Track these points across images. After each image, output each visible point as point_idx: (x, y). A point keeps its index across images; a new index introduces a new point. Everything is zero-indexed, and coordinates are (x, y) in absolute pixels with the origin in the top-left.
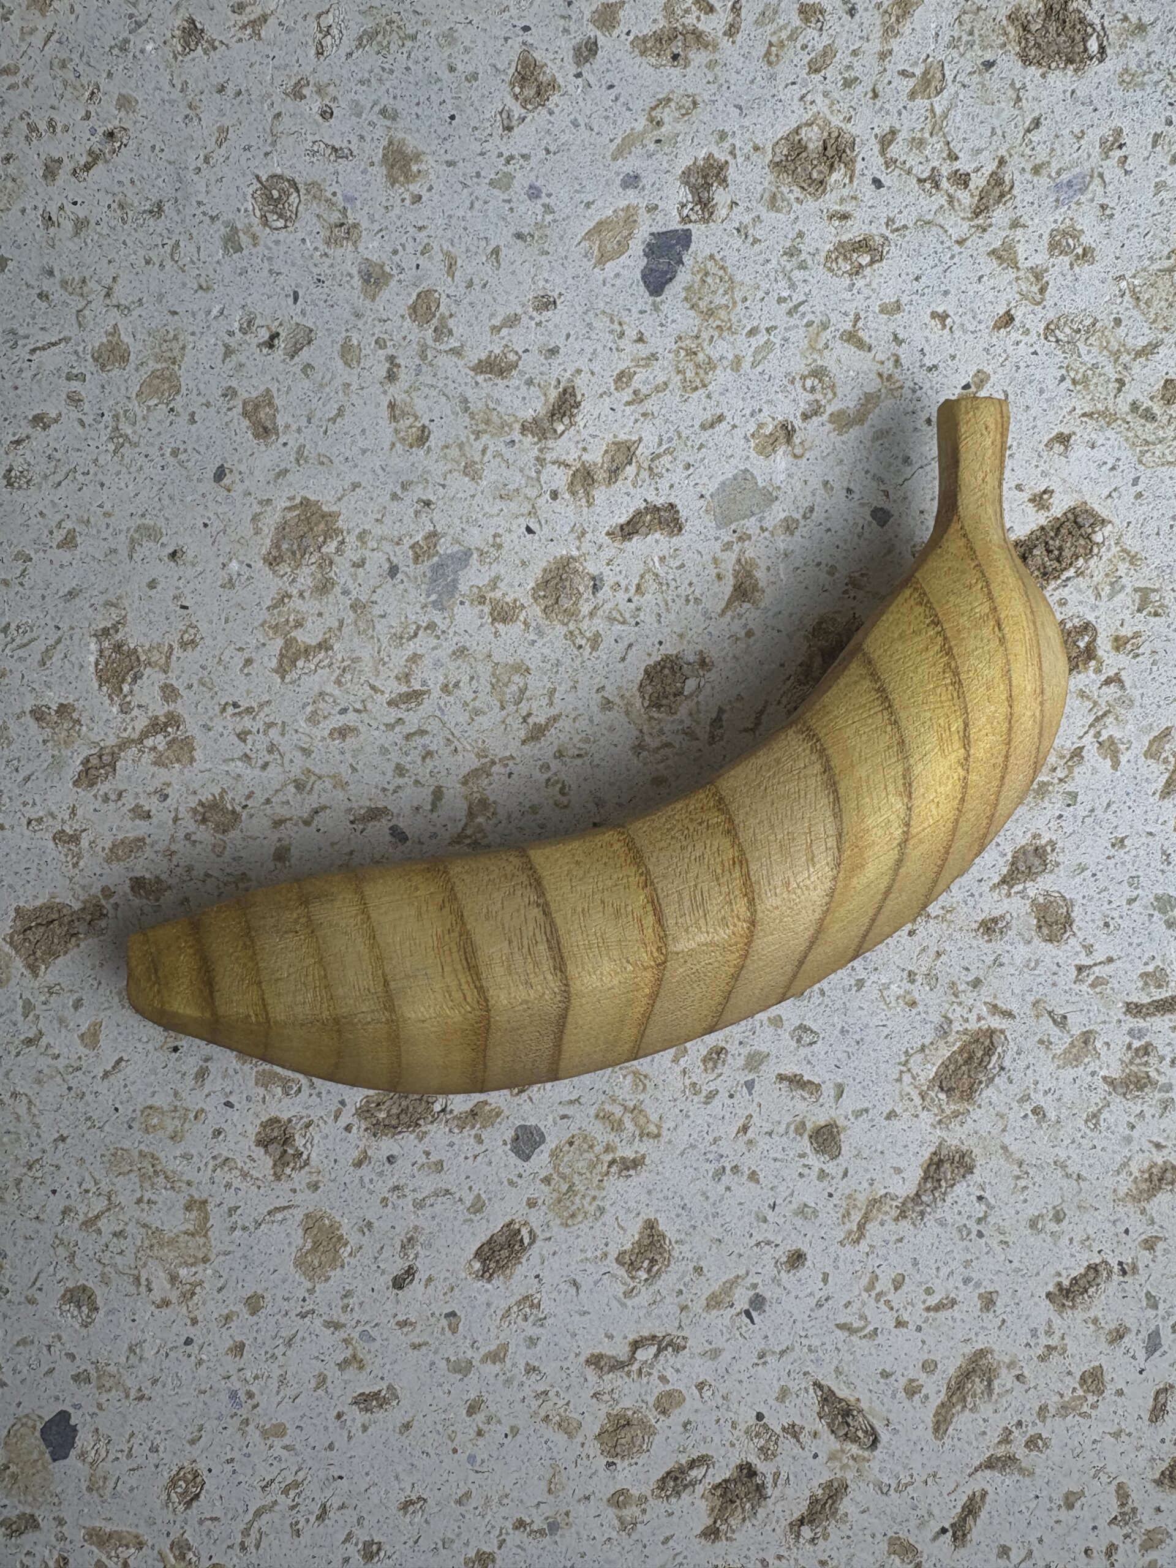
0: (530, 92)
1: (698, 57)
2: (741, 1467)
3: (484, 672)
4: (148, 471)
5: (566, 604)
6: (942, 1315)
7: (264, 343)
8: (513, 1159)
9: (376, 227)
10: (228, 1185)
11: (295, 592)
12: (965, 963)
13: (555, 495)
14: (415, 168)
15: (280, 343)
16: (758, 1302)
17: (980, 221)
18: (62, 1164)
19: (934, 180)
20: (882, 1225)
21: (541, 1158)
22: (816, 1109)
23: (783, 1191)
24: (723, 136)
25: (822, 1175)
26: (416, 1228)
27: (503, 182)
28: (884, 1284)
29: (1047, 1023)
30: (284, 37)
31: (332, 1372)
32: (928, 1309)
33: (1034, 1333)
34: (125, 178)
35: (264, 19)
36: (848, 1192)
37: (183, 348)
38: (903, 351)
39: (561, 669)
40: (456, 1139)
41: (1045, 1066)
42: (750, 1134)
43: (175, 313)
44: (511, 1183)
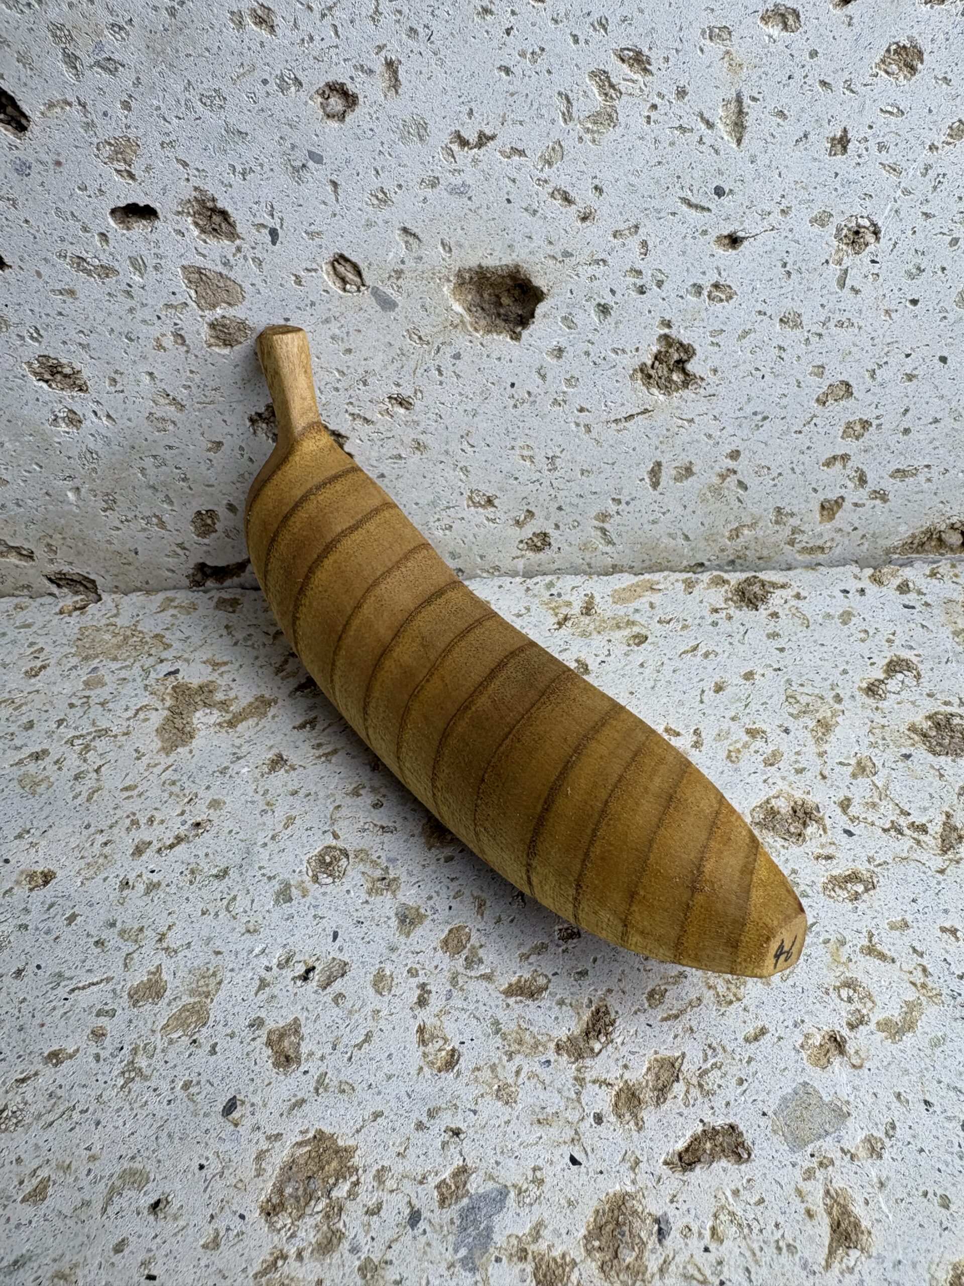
4: (153, 1106)
7: (299, 977)
11: (292, 1252)
13: (599, 1118)
15: (315, 976)
34: (202, 853)
37: (220, 983)
43: (218, 953)
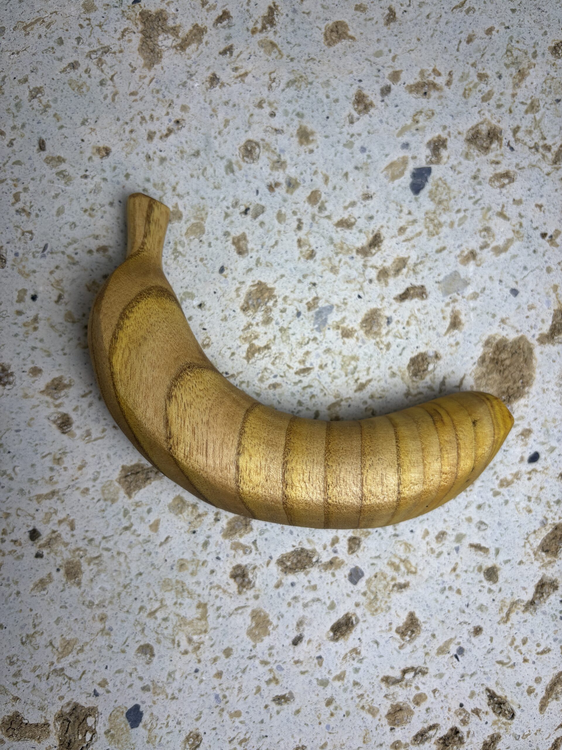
0: (361, 107)
1: (434, 94)
2: (452, 730)
3: (339, 360)
4: (189, 268)
5: (375, 329)
6: (544, 656)
7: (243, 212)
8: (349, 584)
9: (293, 163)
10: (217, 597)
11: (254, 322)
12: (553, 492)
13: (371, 281)
14: (311, 138)
15: (250, 212)
16: (461, 651)
17: (556, 165)
18: (140, 585)
19: (536, 148)
20: (517, 614)
21: (362, 584)
22: (486, 560)
23: (472, 598)
24: (445, 128)
25: (490, 591)
26: (303, 617)
27: (349, 145)
28: (518, 642)
30: (255, 82)
31: (264, 686)
32: (538, 653)
34: (183, 140)
35: (246, 74)
36: (502, 598)
37: (207, 214)
38: (524, 221)
39: (373, 359)
40: (323, 574)
42: (458, 571)
43: (203, 198)
44: (348, 595)
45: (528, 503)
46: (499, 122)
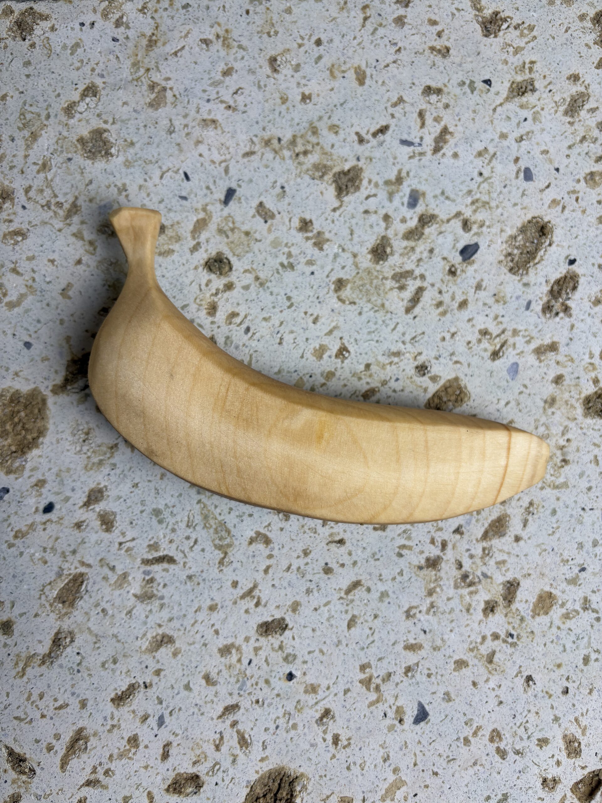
6: (62, 711)
12: (69, 542)
17: (68, 221)
19: (48, 206)
20: (33, 668)
22: (2, 614)
25: (5, 645)
28: (35, 697)
29: (106, 570)
32: (56, 709)
33: (105, 719)
36: (17, 652)
38: (36, 276)
41: (107, 590)
45: (44, 554)
46: (11, 182)
